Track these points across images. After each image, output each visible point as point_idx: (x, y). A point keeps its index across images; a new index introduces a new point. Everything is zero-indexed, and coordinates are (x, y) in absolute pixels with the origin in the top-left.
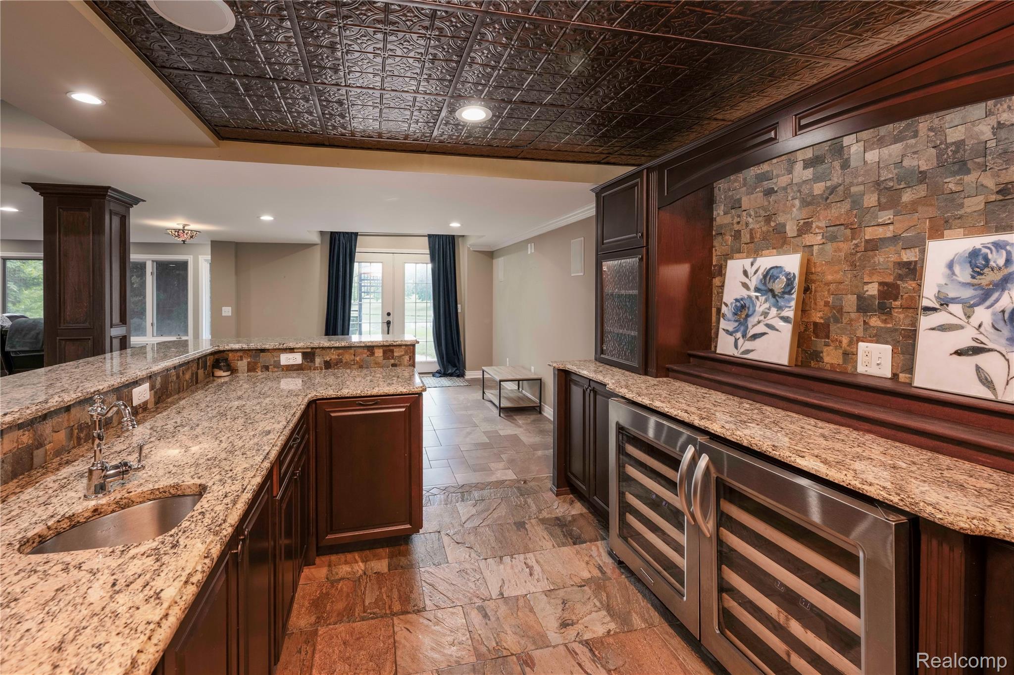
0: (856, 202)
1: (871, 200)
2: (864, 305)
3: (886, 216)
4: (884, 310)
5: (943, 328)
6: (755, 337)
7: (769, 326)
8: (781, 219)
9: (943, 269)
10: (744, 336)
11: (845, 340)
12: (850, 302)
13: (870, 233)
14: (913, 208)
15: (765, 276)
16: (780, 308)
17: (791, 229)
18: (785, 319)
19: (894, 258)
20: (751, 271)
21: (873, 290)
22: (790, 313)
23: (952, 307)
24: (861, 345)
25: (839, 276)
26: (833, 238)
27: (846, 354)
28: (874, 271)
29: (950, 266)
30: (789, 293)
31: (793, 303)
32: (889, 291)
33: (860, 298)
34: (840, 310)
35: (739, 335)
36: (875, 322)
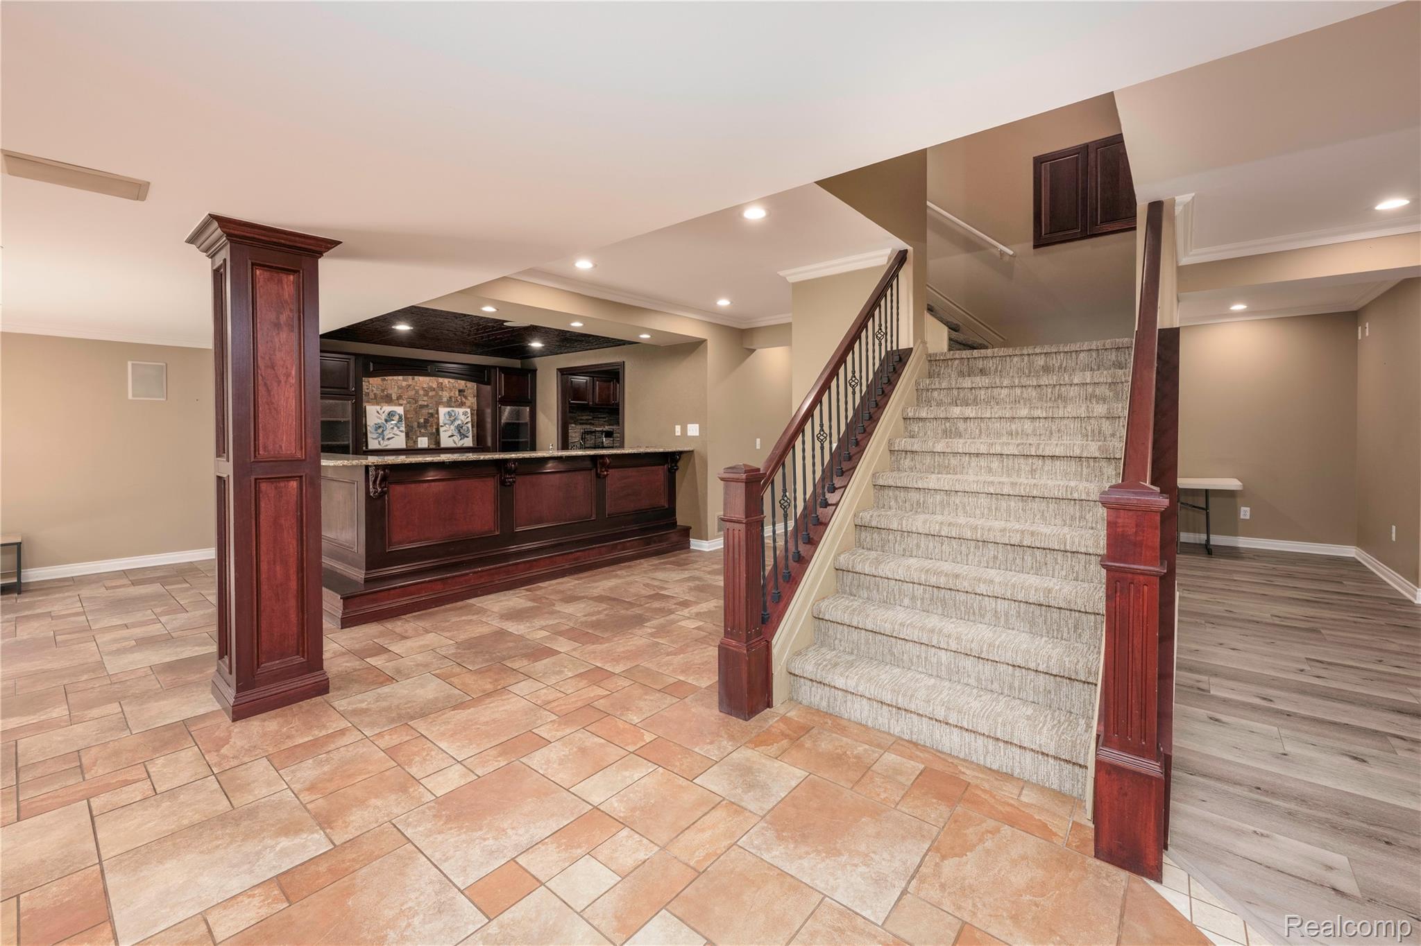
0: (417, 392)
1: (421, 392)
2: (419, 426)
3: (425, 398)
4: (425, 427)
5: (445, 431)
6: (389, 439)
7: (394, 434)
8: (390, 392)
9: (443, 416)
10: (383, 439)
11: (414, 438)
12: (415, 424)
13: (420, 403)
14: (432, 397)
15: (389, 414)
16: (398, 428)
17: (394, 397)
18: (402, 431)
19: (427, 411)
20: (381, 412)
21: (422, 421)
22: (403, 429)
23: (447, 426)
24: (419, 438)
25: (412, 416)
26: (409, 403)
27: (414, 442)
28: (422, 415)
29: (445, 415)
30: (401, 421)
31: (404, 425)
32: (426, 421)
33: (418, 423)
34: (412, 427)
35: (380, 439)
36: (423, 431)
